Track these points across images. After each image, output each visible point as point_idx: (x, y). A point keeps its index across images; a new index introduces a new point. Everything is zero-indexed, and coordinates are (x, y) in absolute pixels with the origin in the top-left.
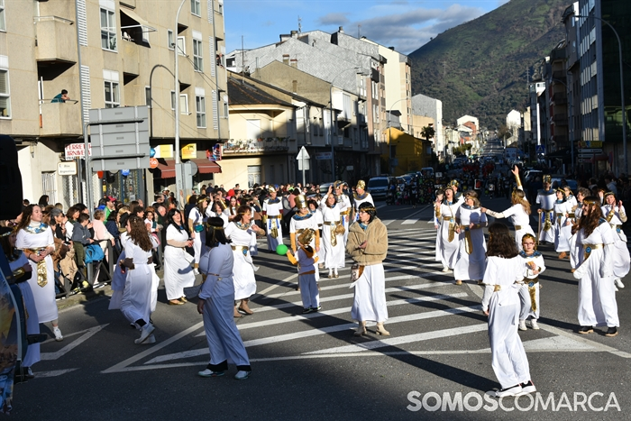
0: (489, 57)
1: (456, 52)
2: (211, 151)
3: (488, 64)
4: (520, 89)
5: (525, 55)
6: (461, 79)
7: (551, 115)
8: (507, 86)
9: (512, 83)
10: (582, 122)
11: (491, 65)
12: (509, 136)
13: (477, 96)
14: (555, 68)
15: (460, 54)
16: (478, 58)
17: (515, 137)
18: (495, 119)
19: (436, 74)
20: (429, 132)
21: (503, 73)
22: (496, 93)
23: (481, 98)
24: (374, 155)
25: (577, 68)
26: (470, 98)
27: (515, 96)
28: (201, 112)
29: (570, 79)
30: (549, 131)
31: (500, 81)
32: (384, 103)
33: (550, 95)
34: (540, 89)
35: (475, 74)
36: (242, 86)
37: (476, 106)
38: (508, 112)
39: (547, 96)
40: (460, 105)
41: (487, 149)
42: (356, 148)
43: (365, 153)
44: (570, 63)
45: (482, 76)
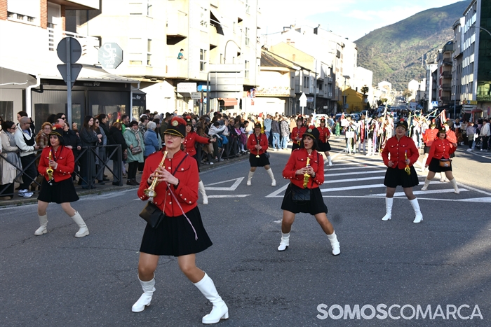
0: (400, 47)
1: (380, 43)
2: (250, 92)
3: (399, 51)
4: (417, 68)
5: (422, 47)
6: (382, 59)
7: (440, 84)
8: (409, 65)
9: (413, 64)
10: (460, 89)
11: (401, 52)
12: (410, 95)
13: (391, 70)
14: (445, 56)
15: (382, 44)
16: (393, 47)
17: (413, 97)
18: (401, 84)
19: (367, 55)
20: (365, 89)
21: (408, 57)
22: (403, 69)
23: (393, 72)
24: (334, 101)
25: (460, 57)
26: (387, 71)
27: (414, 72)
28: (247, 70)
29: (455, 64)
30: (438, 94)
31: (405, 62)
32: (342, 71)
33: (441, 72)
34: (433, 68)
35: (390, 57)
36: (265, 56)
37: (390, 76)
38: (409, 81)
39: (438, 73)
40: (380, 75)
41: (396, 102)
42: (325, 96)
43: (329, 99)
44: (456, 54)
45: (395, 58)
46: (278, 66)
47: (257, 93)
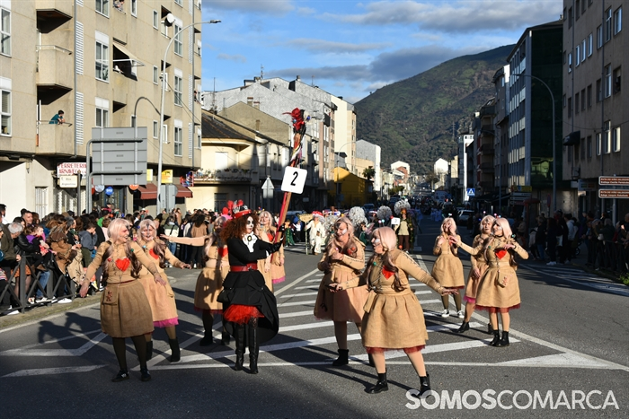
0: (421, 112)
1: (392, 106)
2: (185, 178)
3: (420, 117)
4: (446, 141)
5: (452, 112)
6: (395, 129)
7: (478, 163)
8: (436, 138)
9: (440, 135)
10: (507, 170)
11: (422, 119)
12: (436, 180)
13: (408, 145)
14: (484, 123)
15: (395, 107)
16: (411, 112)
17: (442, 182)
18: (423, 166)
19: (373, 124)
20: (370, 173)
21: (432, 126)
22: (425, 143)
23: (412, 147)
24: (323, 191)
25: (506, 122)
26: (403, 146)
27: (441, 146)
28: (178, 142)
29: (498, 133)
30: (475, 178)
31: (429, 133)
32: (333, 146)
33: (478, 146)
34: (468, 140)
35: (407, 126)
36: (212, 122)
37: (408, 153)
38: (435, 160)
39: (475, 147)
40: (394, 152)
41: (417, 191)
42: (308, 183)
44: (500, 118)
45: (414, 128)
46: (232, 138)
47: (196, 180)
